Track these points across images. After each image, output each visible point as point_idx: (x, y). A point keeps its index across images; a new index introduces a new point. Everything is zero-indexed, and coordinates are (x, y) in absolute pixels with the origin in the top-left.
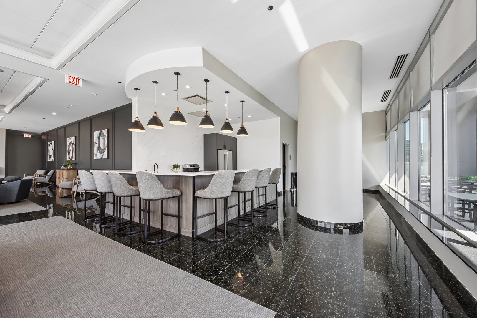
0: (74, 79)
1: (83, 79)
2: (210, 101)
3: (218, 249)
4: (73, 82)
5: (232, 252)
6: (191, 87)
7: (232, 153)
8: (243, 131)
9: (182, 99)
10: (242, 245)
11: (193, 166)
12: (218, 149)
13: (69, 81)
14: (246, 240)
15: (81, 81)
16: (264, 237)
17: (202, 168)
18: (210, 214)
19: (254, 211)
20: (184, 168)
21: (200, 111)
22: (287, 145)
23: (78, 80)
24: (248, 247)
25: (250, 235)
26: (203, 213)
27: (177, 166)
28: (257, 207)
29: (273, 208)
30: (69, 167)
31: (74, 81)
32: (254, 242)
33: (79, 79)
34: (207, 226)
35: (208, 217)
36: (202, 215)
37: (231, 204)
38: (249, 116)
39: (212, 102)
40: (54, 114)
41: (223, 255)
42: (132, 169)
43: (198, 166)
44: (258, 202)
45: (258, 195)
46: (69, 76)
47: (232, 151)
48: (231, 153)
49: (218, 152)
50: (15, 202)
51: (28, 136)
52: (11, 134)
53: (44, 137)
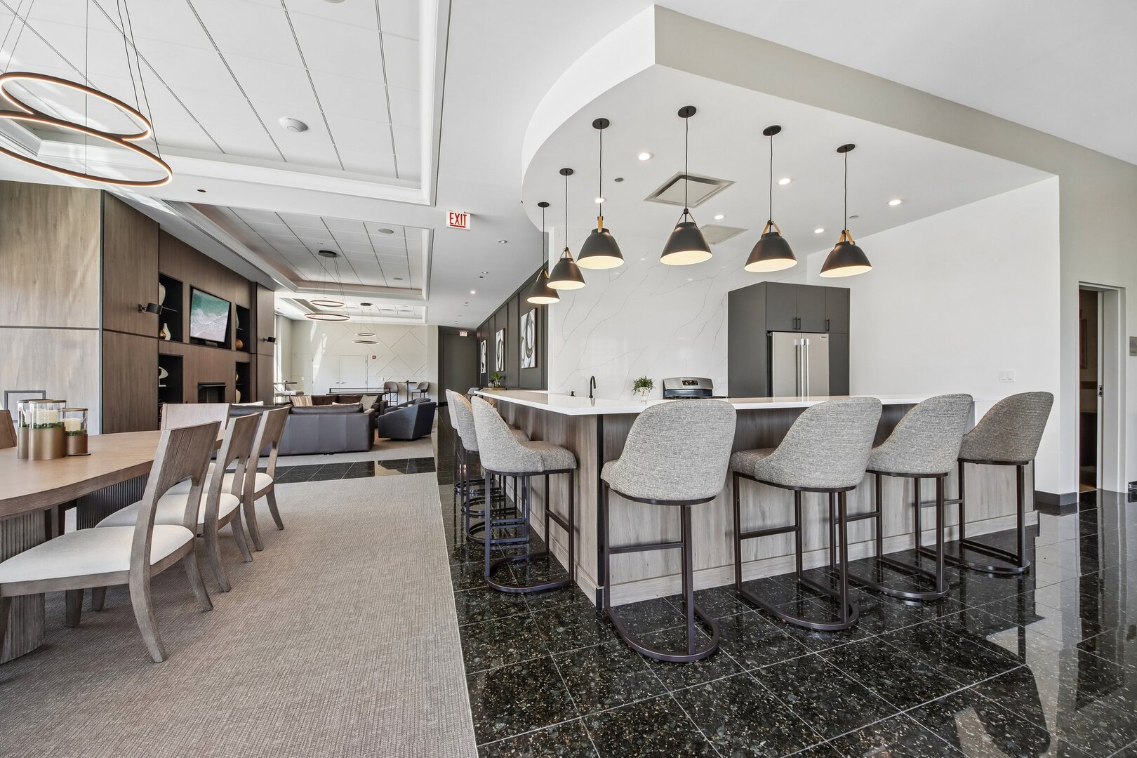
0: (457, 218)
1: (471, 215)
2: (727, 184)
3: (639, 697)
4: (457, 224)
5: (678, 746)
6: (652, 156)
7: (827, 339)
8: (848, 254)
9: (647, 199)
10: (742, 727)
11: (694, 383)
12: (769, 332)
13: (451, 223)
14: (773, 707)
15: (468, 216)
16: (878, 726)
17: (721, 387)
18: (664, 545)
19: (884, 564)
20: (666, 388)
21: (709, 223)
22: (1110, 292)
23: (463, 217)
24: (762, 750)
25: (808, 684)
26: (638, 538)
27: (645, 383)
28: (907, 548)
29: (997, 569)
30: (497, 383)
31: (457, 221)
32: (810, 734)
33: (465, 216)
34: (653, 582)
35: (658, 553)
36: (633, 541)
37: (764, 520)
38: (895, 203)
39: (734, 182)
40: (473, 292)
41: (635, 738)
42: (547, 389)
43: (709, 382)
44: (911, 529)
45: (911, 499)
46: (451, 214)
47: (827, 335)
48: (823, 340)
49: (770, 340)
50: (413, 440)
51: (464, 334)
52: (446, 335)
53: (478, 335)
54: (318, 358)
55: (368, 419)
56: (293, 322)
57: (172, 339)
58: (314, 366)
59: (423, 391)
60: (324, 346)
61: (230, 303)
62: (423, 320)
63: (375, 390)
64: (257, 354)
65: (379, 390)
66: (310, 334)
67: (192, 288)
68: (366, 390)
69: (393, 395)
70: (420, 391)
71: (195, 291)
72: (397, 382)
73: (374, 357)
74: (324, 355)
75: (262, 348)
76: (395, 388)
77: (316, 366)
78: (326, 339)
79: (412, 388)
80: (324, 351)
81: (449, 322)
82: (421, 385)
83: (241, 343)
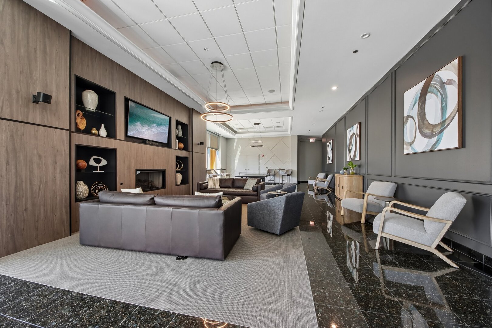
30: (351, 171)
50: (282, 234)
51: (312, 140)
52: (302, 140)
53: (324, 140)
54: (237, 157)
55: (222, 218)
56: (227, 140)
57: (108, 136)
58: (236, 161)
59: (289, 175)
60: (240, 151)
61: (170, 118)
62: (289, 132)
63: (263, 174)
64: (192, 152)
65: (265, 174)
66: (234, 145)
67: (127, 100)
68: (259, 174)
69: (272, 176)
70: (286, 175)
71: (131, 104)
72: (274, 169)
73: (263, 156)
74: (240, 156)
75: (196, 149)
76: (273, 173)
77: (237, 161)
78: (241, 147)
79: (283, 173)
80: (240, 153)
81: (304, 132)
82: (287, 171)
83: (182, 145)
